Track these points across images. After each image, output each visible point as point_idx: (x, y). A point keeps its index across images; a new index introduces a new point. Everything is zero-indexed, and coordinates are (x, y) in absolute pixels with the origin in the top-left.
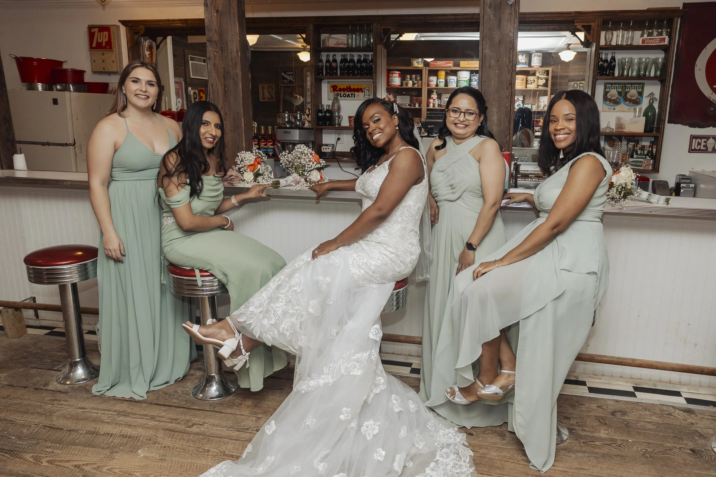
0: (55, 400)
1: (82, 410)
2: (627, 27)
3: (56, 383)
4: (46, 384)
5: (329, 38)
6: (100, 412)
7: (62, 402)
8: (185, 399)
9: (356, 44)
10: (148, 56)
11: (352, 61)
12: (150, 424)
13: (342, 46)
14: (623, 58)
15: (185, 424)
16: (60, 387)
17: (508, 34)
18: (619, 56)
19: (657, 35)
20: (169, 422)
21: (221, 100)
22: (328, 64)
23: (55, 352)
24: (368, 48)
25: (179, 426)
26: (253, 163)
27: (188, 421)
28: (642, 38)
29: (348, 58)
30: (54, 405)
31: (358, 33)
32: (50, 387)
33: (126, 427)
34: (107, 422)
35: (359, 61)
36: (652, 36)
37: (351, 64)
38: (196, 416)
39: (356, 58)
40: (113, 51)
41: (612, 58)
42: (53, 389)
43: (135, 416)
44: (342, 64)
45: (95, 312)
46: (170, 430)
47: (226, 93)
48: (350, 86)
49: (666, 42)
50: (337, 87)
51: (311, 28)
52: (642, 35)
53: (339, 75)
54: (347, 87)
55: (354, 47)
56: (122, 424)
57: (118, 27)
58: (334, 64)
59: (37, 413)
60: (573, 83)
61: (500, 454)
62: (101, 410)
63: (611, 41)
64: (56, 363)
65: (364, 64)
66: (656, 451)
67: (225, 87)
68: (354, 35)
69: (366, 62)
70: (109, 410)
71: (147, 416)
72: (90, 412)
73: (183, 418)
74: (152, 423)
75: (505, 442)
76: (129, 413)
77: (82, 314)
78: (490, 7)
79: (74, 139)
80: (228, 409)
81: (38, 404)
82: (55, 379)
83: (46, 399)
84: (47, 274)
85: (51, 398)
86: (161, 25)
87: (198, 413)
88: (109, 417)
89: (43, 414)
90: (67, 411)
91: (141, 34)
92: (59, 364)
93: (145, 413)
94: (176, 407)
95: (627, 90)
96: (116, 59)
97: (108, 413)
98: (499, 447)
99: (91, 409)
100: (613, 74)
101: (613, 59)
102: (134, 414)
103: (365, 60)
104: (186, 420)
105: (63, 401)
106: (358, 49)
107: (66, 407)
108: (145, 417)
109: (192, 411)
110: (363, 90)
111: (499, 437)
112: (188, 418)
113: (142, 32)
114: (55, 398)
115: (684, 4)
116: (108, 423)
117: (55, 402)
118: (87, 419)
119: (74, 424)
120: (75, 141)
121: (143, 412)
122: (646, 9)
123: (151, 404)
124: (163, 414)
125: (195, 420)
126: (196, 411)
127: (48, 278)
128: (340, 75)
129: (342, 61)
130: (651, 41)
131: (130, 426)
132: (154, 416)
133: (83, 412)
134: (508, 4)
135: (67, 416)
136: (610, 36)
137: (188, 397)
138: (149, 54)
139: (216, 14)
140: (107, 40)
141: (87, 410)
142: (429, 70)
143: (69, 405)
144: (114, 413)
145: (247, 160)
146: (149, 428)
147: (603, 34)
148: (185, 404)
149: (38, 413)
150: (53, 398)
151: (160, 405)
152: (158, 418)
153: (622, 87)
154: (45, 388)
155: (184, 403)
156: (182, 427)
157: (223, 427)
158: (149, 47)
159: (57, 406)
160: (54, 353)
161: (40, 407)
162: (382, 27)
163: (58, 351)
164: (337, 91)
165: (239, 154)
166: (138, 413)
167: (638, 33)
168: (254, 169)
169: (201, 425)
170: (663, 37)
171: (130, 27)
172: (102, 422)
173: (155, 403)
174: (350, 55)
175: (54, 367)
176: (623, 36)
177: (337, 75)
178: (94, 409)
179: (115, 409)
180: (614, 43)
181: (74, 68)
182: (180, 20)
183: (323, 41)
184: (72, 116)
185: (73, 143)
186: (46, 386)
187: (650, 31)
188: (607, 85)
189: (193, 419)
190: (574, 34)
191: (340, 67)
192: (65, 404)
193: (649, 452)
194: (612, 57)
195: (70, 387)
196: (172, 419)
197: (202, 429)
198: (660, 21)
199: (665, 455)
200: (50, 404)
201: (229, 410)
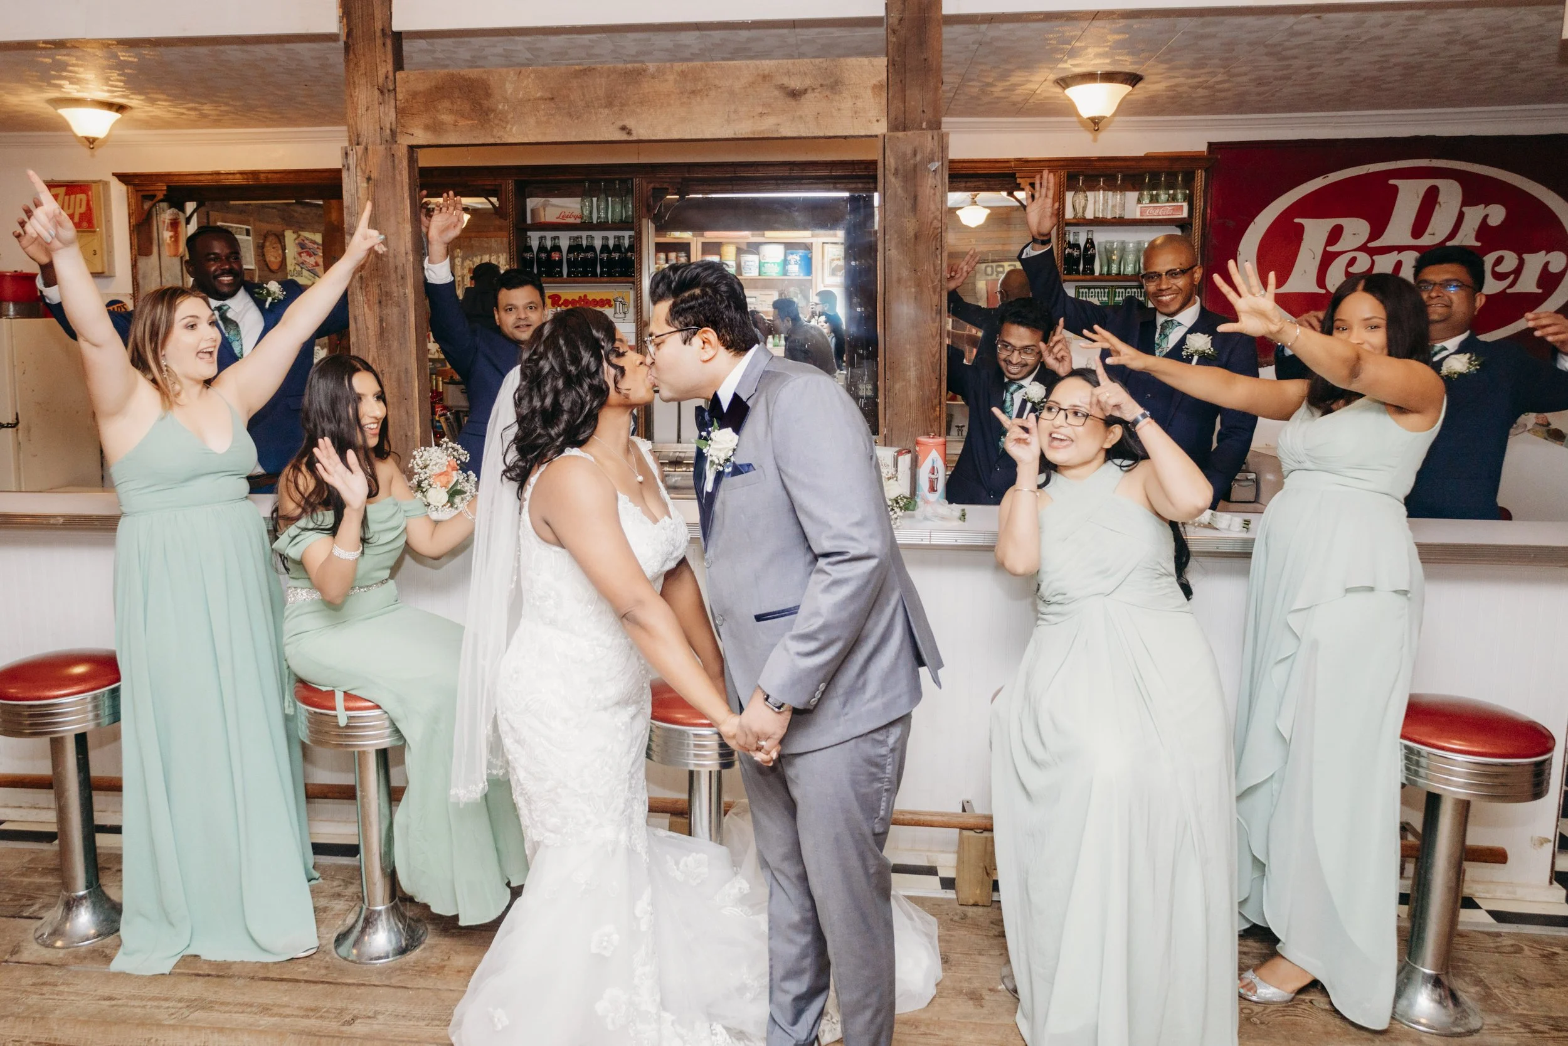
0: (44, 984)
1: (108, 1003)
2: (1111, 185)
3: (35, 946)
4: (15, 951)
5: (544, 206)
6: (149, 1003)
7: (61, 988)
8: (323, 964)
9: (599, 217)
10: (168, 241)
11: (591, 248)
12: (262, 1022)
13: (571, 220)
14: (1107, 242)
15: (336, 1017)
16: (47, 954)
17: (931, 223)
18: (1101, 237)
19: (1168, 201)
20: (302, 1017)
21: (373, 347)
22: (543, 255)
23: (15, 875)
24: (623, 225)
25: (325, 1023)
26: (445, 469)
27: (342, 1011)
28: (1140, 205)
29: (584, 243)
30: (43, 994)
31: (603, 196)
32: (25, 956)
33: (212, 1033)
34: (170, 1025)
35: (605, 248)
36: (1157, 202)
37: (589, 255)
38: (356, 1000)
39: (598, 244)
40: (94, 232)
41: (1087, 242)
42: (31, 959)
43: (227, 1009)
44: (571, 256)
45: (114, 786)
46: (309, 1034)
47: (382, 333)
48: (585, 296)
49: (1185, 214)
50: (559, 298)
51: (510, 185)
52: (1139, 201)
53: (565, 276)
54: (580, 297)
55: (595, 222)
56: (204, 1028)
57: (106, 184)
58: (556, 256)
59: (12, 1015)
60: (983, 266)
61: (981, 1037)
62: (149, 1000)
63: (1084, 208)
64: (24, 901)
65: (616, 256)
66: (1269, 1010)
67: (381, 321)
68: (595, 199)
69: (620, 252)
70: (166, 999)
71: (251, 1006)
72: (127, 1006)
73: (329, 1005)
74: (266, 1021)
75: (985, 1011)
76: (211, 1002)
77: (94, 793)
78: (896, 173)
79: (17, 414)
80: (419, 979)
81: (10, 994)
82: (31, 937)
83: (24, 982)
84: (31, 716)
85: (33, 980)
86: (200, 181)
87: (358, 991)
88: (172, 1014)
89: (27, 1017)
90: (78, 1007)
91: (157, 199)
92: (30, 902)
93: (246, 999)
94: (306, 981)
95: (1117, 299)
96: (102, 249)
97: (166, 1004)
98: (976, 1024)
99: (127, 998)
100: (1092, 271)
101: (1090, 242)
102: (222, 1004)
103: (618, 247)
104: (337, 1009)
105: (63, 984)
106: (602, 226)
107: (73, 998)
108: (249, 1010)
109: (345, 989)
110: (613, 303)
111: (971, 1002)
112: (339, 1004)
113: (160, 196)
114: (44, 980)
115: (1210, 144)
116: (173, 1027)
117: (45, 989)
118: (124, 1022)
119: (100, 1035)
120: (17, 419)
121: (240, 999)
122: (1142, 155)
123: (253, 978)
124: (286, 999)
125: (356, 1007)
126: (353, 988)
127: (31, 725)
128: (569, 275)
129: (571, 249)
130: (1157, 211)
131: (221, 1030)
132: (267, 1005)
133: (113, 1006)
134: (929, 169)
135: (81, 1018)
136: (1083, 202)
137: (328, 958)
138: (171, 237)
139: (365, 185)
140: (83, 209)
141: (120, 1002)
142: (704, 244)
143: (77, 994)
144: (180, 1005)
145: (435, 465)
146: (261, 1032)
147: (1069, 195)
148: (326, 975)
149: (17, 1017)
150: (39, 981)
151: (273, 980)
152: (276, 1010)
153: (1108, 293)
154: (15, 958)
155: (323, 972)
156: (333, 1026)
157: (418, 1018)
158: (171, 224)
159: (51, 997)
160: (13, 879)
161: (15, 1000)
162: (652, 185)
163: (23, 875)
164: (560, 306)
165: (415, 453)
166: (230, 1000)
167: (1132, 196)
168: (448, 482)
169: (369, 1017)
170: (1179, 204)
171: (135, 185)
172: (159, 1025)
173: (261, 975)
174: (587, 237)
175: (22, 911)
176: (1106, 201)
177: (562, 276)
178: (134, 997)
179: (179, 995)
180: (1089, 215)
181: (19, 270)
182: (242, 173)
183: (532, 211)
184: (14, 366)
185: (15, 421)
186: (17, 953)
187: (1154, 192)
188: (1081, 290)
189: (350, 1006)
190: (1011, 194)
191: (568, 260)
192: (68, 992)
193: (1257, 1013)
194: (1088, 239)
195: (69, 953)
196: (307, 1010)
197: (376, 1027)
198: (1172, 175)
199: (1287, 1017)
200: (35, 993)
201: (421, 983)
